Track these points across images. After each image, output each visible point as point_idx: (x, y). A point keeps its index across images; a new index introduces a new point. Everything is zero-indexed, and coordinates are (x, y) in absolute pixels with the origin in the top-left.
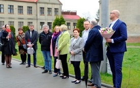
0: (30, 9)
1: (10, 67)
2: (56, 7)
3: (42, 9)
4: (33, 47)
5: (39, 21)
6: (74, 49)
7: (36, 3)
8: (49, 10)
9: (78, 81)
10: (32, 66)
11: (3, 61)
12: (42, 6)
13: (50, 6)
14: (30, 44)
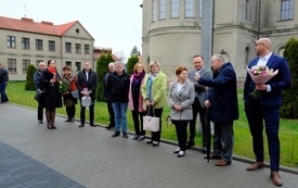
0: (52, 43)
1: (53, 128)
2: (87, 42)
3: (69, 44)
4: (91, 95)
5: (64, 61)
6: (180, 101)
7: (60, 37)
8: (78, 46)
9: (181, 153)
10: (87, 125)
11: (40, 117)
12: (69, 40)
13: (78, 41)
14: (86, 91)
